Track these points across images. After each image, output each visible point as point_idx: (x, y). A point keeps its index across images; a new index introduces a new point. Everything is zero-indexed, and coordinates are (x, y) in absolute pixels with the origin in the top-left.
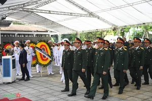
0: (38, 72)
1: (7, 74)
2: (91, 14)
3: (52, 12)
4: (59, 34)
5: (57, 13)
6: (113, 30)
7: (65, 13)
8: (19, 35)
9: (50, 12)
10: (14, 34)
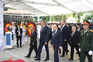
0: (26, 41)
1: (8, 43)
2: (59, 4)
3: (34, 3)
4: (38, 16)
5: (38, 3)
6: (73, 15)
7: (42, 4)
8: (13, 16)
9: (33, 3)
10: (10, 16)
